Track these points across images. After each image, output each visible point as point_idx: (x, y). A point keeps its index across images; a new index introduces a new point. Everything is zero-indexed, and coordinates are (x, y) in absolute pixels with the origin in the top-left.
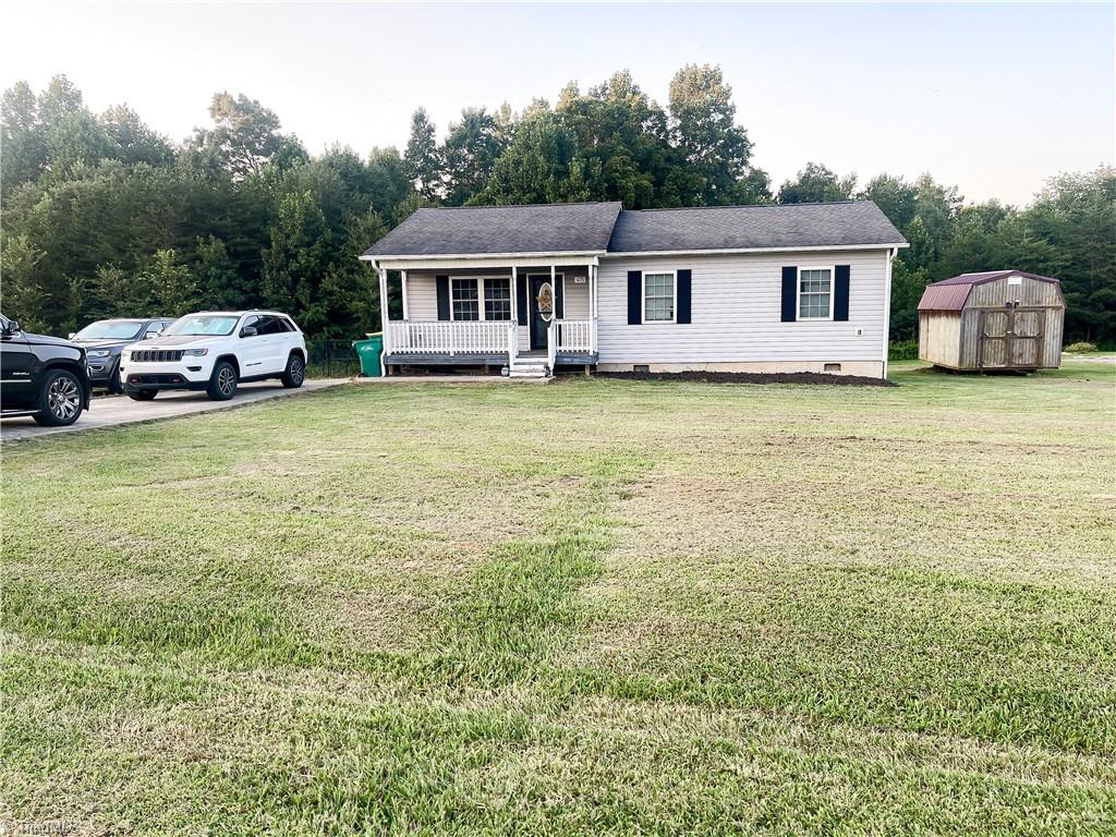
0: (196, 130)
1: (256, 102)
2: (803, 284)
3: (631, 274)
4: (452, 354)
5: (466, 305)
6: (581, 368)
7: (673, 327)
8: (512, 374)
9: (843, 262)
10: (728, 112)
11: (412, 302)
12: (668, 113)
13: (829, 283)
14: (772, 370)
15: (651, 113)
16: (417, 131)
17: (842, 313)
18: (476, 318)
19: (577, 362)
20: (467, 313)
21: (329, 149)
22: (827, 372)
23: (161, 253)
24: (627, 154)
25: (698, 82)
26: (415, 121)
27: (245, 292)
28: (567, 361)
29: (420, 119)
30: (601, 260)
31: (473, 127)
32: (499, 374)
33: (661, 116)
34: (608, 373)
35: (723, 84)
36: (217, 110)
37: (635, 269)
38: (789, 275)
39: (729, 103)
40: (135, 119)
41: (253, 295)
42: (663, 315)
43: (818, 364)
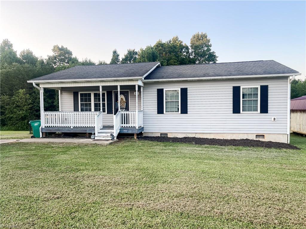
0: (48, 56)
1: (66, 48)
2: (243, 95)
3: (158, 90)
4: (72, 128)
5: (86, 105)
6: (132, 135)
7: (179, 115)
8: (96, 138)
9: (264, 83)
10: (209, 46)
11: (63, 103)
12: (190, 47)
13: (257, 94)
14: (229, 137)
15: (184, 47)
16: (114, 56)
17: (264, 109)
18: (90, 110)
19: (130, 132)
20: (86, 108)
21: (84, 60)
22: (257, 139)
23: (21, 91)
24: (176, 59)
25: (200, 38)
26: (113, 53)
27: (49, 103)
28: (125, 131)
29: (115, 52)
30: (145, 83)
31: (130, 54)
32: (90, 137)
33: (187, 48)
34: (148, 137)
35: (208, 38)
36: (54, 50)
37: (160, 87)
38: (236, 90)
39: (210, 43)
40: (32, 53)
41: (51, 104)
42: (174, 110)
43: (253, 135)
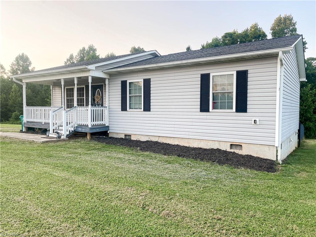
3: (122, 82)
5: (71, 100)
7: (141, 113)
8: (50, 135)
9: (242, 68)
13: (233, 84)
22: (232, 151)
28: (80, 130)
42: (138, 106)
43: (226, 144)
